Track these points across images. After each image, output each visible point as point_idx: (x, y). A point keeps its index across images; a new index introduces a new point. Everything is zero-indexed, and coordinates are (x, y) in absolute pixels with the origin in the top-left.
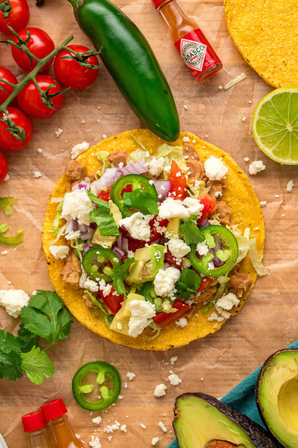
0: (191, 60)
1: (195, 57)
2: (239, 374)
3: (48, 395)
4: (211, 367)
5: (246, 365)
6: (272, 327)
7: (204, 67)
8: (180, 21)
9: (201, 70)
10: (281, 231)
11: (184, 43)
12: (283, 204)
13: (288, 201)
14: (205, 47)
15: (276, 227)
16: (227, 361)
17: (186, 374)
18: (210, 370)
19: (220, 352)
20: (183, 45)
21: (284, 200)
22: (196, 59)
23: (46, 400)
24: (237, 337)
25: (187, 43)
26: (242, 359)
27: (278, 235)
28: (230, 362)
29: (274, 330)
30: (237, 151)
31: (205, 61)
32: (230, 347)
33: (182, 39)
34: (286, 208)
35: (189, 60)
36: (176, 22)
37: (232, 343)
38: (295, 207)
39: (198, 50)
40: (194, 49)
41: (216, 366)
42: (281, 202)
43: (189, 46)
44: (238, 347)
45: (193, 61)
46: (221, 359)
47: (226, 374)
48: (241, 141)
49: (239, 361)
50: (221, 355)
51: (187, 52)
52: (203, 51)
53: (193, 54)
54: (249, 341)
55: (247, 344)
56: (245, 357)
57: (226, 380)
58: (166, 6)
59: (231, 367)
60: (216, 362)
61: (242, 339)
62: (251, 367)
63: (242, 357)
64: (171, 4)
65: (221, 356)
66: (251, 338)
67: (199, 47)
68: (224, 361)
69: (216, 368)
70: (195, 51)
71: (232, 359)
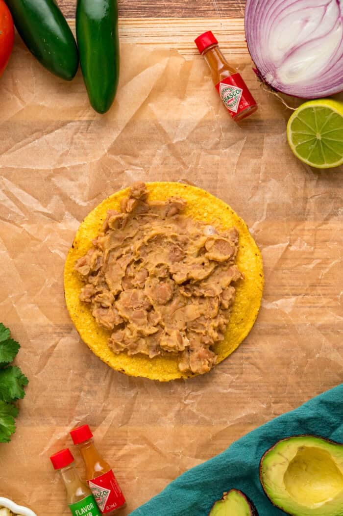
0: (228, 102)
1: (232, 100)
2: (250, 397)
3: (79, 417)
4: (225, 391)
5: (256, 390)
6: (280, 355)
7: (239, 109)
8: (221, 66)
9: (236, 112)
10: (288, 269)
11: (223, 86)
12: (290, 245)
13: (294, 243)
14: (240, 91)
15: (283, 266)
16: (239, 386)
17: (203, 397)
18: (224, 394)
19: (233, 377)
20: (222, 89)
21: (290, 242)
22: (232, 102)
23: (78, 422)
24: (248, 364)
25: (225, 87)
26: (252, 384)
27: (284, 273)
28: (241, 386)
29: (281, 358)
30: (249, 198)
31: (241, 103)
32: (242, 373)
33: (221, 84)
34: (292, 248)
35: (227, 102)
36: (217, 67)
37: (244, 369)
38: (300, 248)
39: (235, 93)
40: (231, 93)
41: (230, 390)
42: (287, 244)
43: (227, 89)
44: (249, 373)
45: (230, 103)
46: (233, 384)
47: (239, 397)
48: (252, 189)
49: (250, 386)
50: (234, 380)
51: (225, 95)
52: (239, 95)
53: (230, 97)
54: (259, 368)
55: (258, 371)
56: (256, 382)
57: (238, 403)
58: (209, 52)
59: (242, 391)
60: (230, 387)
61: (252, 366)
62: (261, 391)
63: (252, 382)
64: (213, 50)
65: (234, 382)
66: (261, 366)
67: (235, 91)
68: (236, 386)
69: (229, 392)
70: (232, 94)
71: (244, 384)
